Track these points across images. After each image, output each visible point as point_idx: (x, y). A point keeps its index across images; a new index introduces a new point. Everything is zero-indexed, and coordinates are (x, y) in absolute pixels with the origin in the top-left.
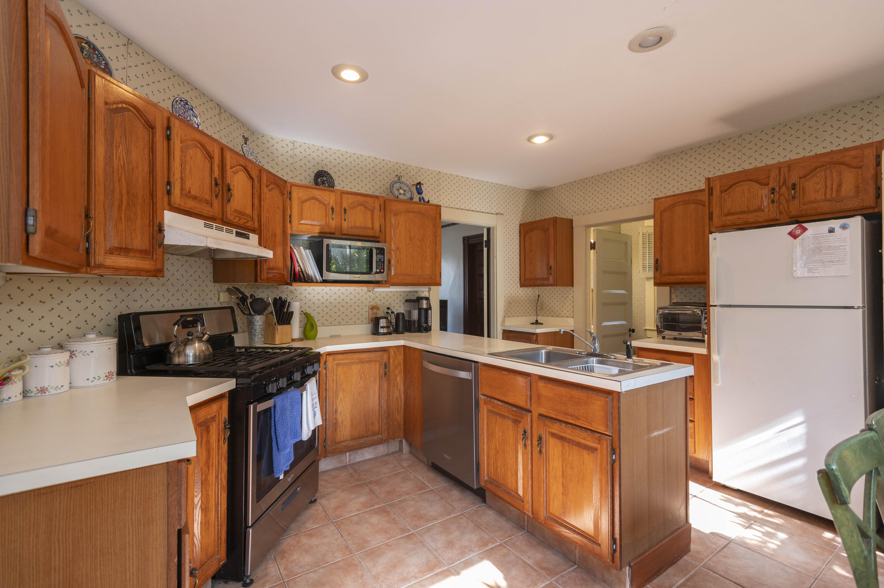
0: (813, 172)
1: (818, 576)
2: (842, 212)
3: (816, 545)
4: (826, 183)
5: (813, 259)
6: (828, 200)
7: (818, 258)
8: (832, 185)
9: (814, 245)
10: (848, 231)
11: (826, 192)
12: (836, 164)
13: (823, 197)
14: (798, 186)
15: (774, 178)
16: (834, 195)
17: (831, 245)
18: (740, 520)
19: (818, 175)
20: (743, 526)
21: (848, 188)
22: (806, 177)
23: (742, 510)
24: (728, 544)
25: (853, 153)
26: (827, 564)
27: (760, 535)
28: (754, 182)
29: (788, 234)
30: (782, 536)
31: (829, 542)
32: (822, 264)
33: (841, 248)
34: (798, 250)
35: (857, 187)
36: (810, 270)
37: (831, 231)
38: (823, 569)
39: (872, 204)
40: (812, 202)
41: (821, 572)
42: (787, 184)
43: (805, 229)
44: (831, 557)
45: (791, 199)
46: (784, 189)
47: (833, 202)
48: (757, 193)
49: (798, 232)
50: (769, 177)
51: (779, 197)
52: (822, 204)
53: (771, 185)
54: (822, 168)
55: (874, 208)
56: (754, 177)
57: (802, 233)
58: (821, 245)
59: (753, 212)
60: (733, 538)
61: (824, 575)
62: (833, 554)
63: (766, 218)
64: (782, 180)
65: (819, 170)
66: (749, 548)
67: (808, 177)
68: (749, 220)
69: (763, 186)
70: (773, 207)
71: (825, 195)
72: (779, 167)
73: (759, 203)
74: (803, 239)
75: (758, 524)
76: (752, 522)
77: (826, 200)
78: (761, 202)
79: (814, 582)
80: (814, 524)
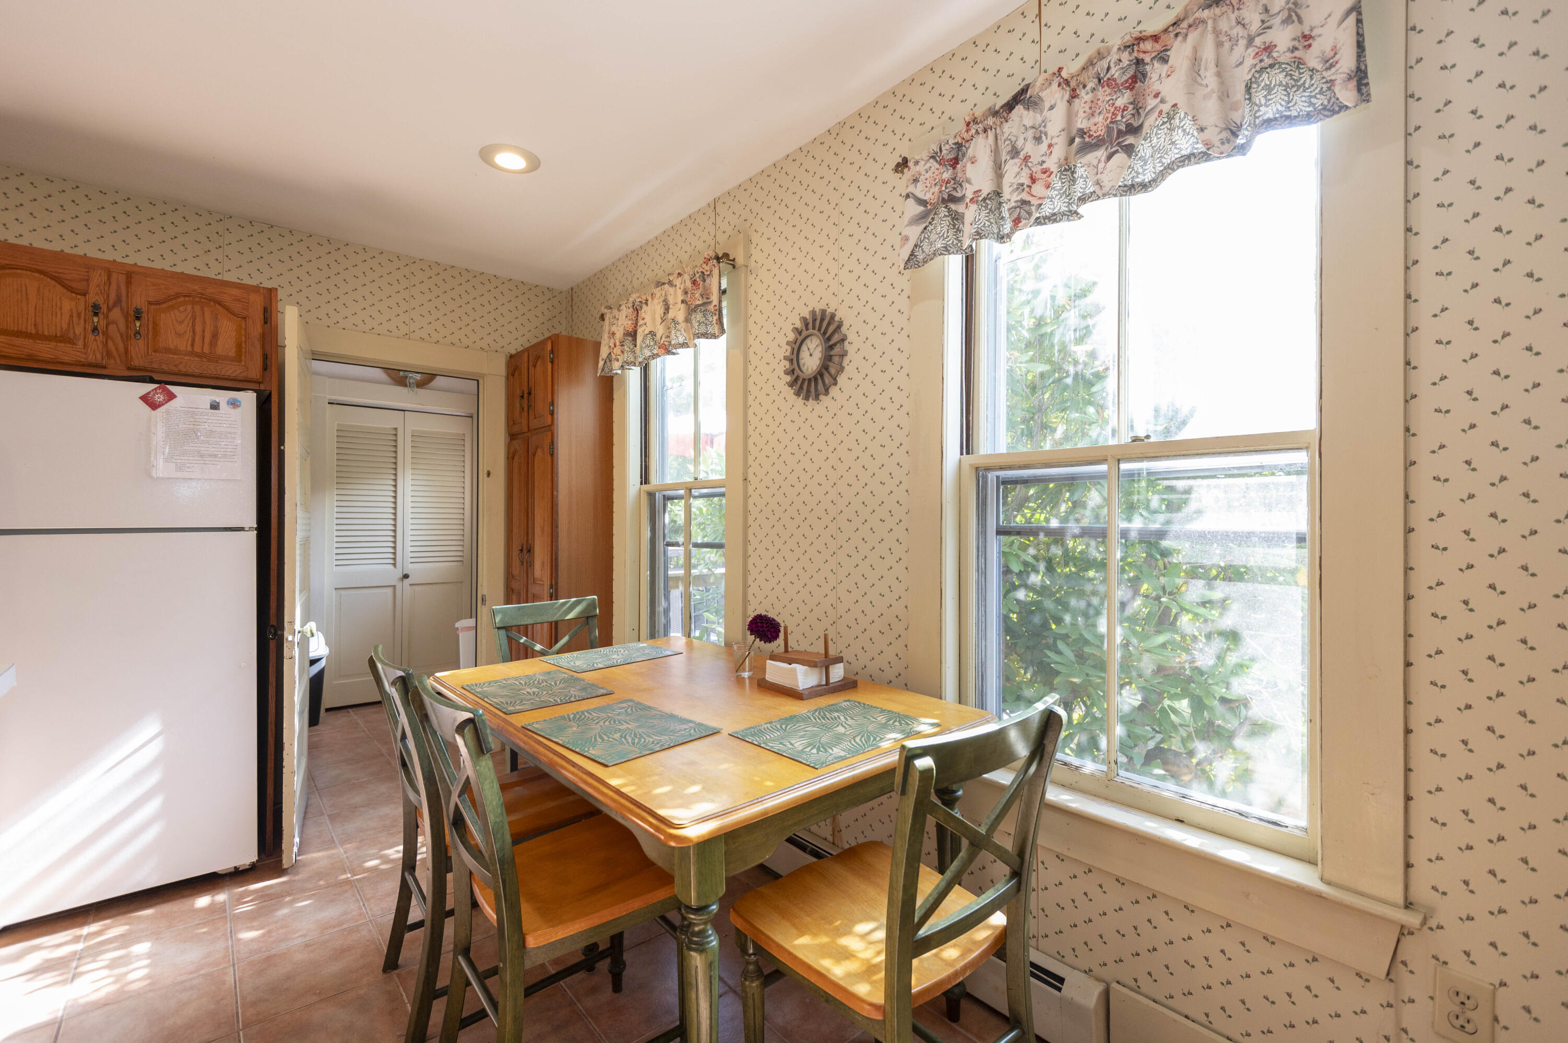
0: (171, 300)
1: (233, 959)
2: (217, 378)
3: (200, 924)
4: (193, 326)
5: (184, 448)
6: (201, 356)
7: (192, 448)
8: (204, 332)
9: (187, 426)
10: (238, 410)
11: (193, 340)
12: (210, 300)
13: (189, 348)
14: (144, 315)
15: (98, 286)
16: (206, 350)
17: (214, 429)
18: (48, 978)
19: (182, 309)
20: (64, 982)
21: (226, 344)
22: (159, 304)
23: (34, 960)
24: (59, 1028)
25: (235, 292)
26: (231, 937)
27: (106, 972)
28: (51, 278)
29: (140, 398)
30: (143, 947)
31: (211, 909)
32: (200, 458)
33: (229, 435)
34: (160, 431)
35: (239, 346)
36: (180, 468)
37: (215, 406)
38: (232, 946)
39: (258, 377)
40: (168, 350)
41: (233, 952)
42: (124, 304)
43: (171, 396)
44: (228, 924)
45: (132, 335)
46: (116, 314)
47: (204, 360)
48: (59, 304)
49: (159, 398)
50: (88, 280)
51: (107, 325)
52: (186, 358)
53: (93, 297)
54: (187, 299)
55: (259, 383)
56: (52, 270)
57: (166, 402)
58: (199, 427)
59: (49, 338)
60: (60, 1014)
61: (238, 952)
62: (228, 920)
63: (79, 359)
64: (113, 296)
65: (182, 299)
66: (106, 1005)
67: (163, 306)
68: (40, 354)
69: (74, 295)
70: (95, 340)
71: (192, 345)
72: (109, 269)
73: (65, 326)
74: (168, 412)
75: (89, 959)
76: (74, 964)
77: (193, 354)
78: (69, 325)
79: (234, 970)
80: (175, 899)
